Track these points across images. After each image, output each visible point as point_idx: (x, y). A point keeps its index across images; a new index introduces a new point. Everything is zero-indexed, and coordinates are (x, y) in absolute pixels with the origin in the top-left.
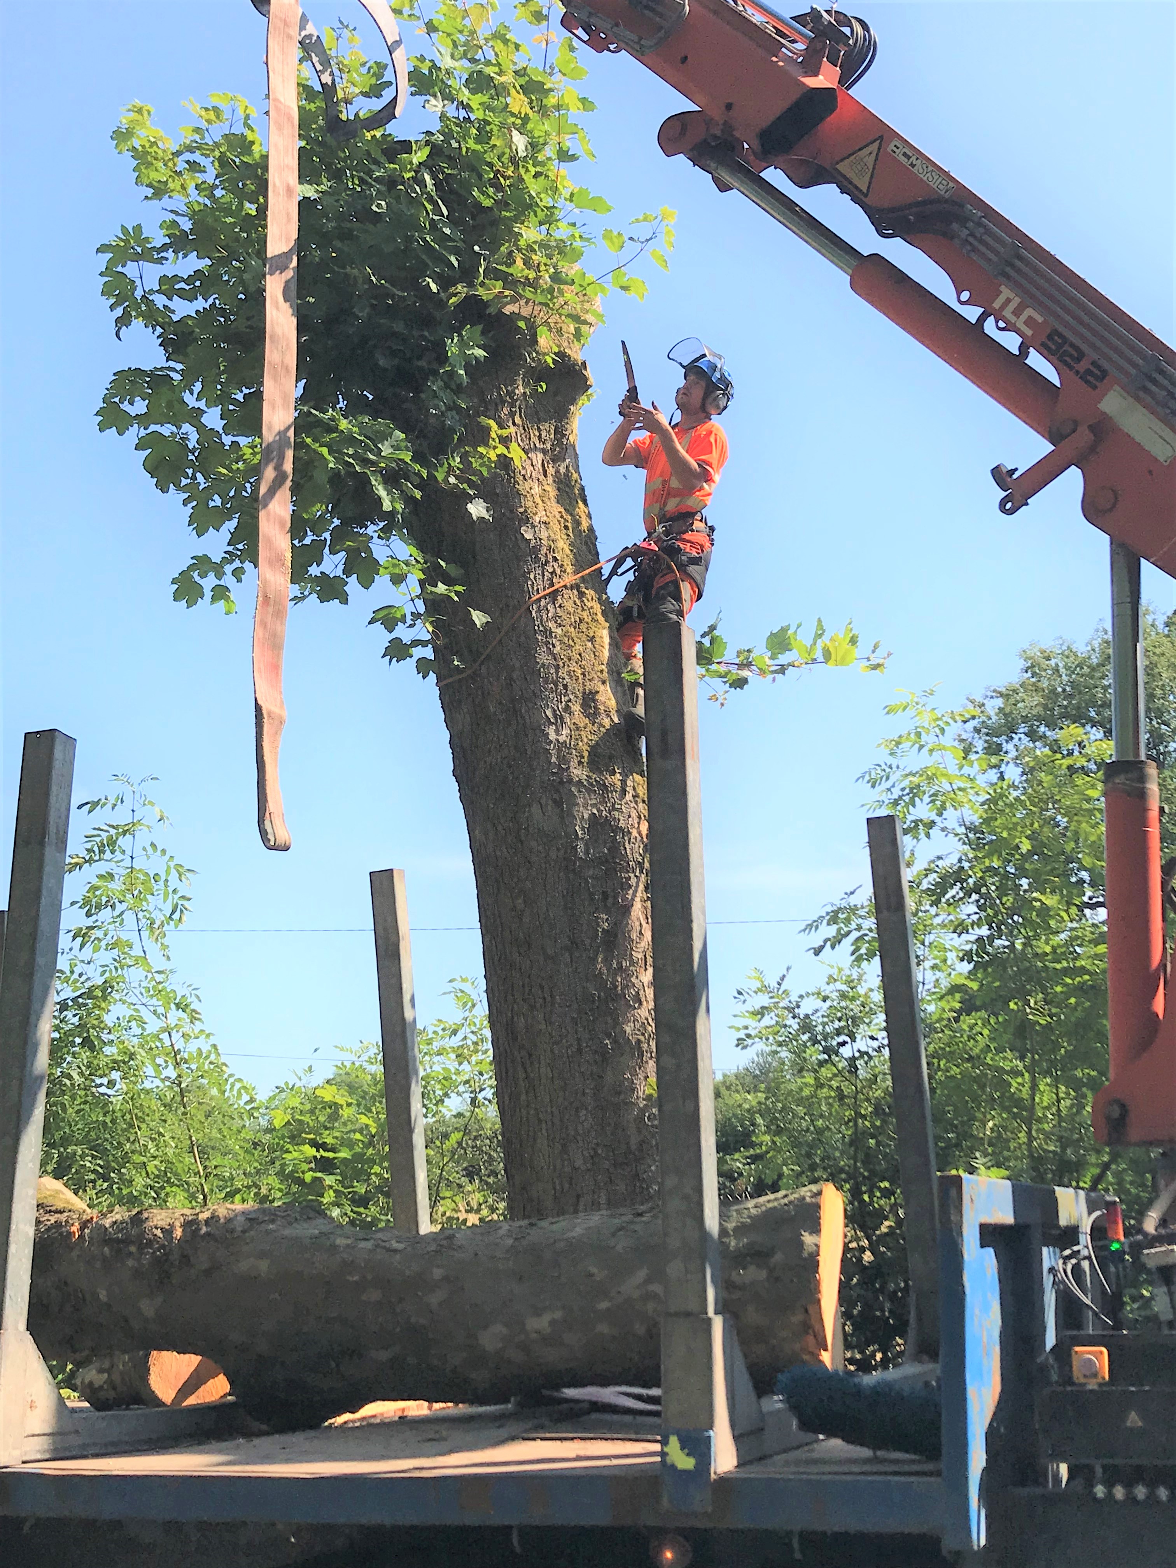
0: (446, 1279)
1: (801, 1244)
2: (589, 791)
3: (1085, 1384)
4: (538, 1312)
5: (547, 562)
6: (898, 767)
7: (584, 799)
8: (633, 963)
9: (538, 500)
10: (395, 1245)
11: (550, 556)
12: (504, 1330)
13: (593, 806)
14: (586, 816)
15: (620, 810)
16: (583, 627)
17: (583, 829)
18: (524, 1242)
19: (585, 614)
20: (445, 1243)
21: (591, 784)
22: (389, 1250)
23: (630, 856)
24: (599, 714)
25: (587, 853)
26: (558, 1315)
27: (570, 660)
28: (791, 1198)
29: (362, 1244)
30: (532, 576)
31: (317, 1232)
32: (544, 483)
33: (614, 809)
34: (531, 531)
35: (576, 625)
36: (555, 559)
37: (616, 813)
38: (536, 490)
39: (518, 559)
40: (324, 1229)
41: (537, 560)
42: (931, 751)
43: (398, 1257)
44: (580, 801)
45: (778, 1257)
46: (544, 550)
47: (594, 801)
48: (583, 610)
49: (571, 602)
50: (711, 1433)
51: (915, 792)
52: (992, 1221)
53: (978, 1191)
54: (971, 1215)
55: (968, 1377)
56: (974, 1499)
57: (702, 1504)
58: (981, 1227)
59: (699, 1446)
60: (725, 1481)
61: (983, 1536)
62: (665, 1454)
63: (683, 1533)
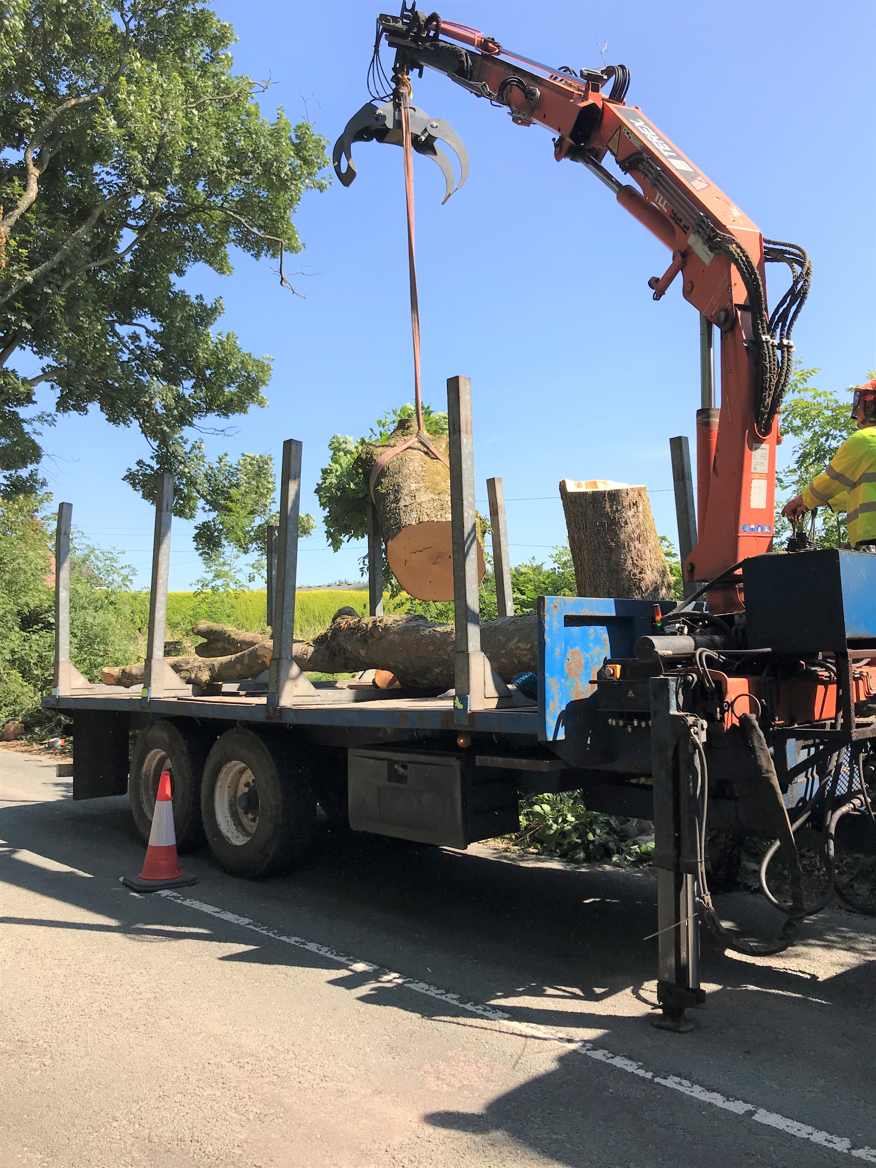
50: (468, 696)
52: (582, 615)
53: (564, 603)
54: (555, 612)
55: (547, 675)
56: (551, 722)
57: (465, 722)
58: (566, 617)
59: (464, 700)
60: (474, 714)
61: (561, 736)
62: (454, 703)
63: (467, 732)
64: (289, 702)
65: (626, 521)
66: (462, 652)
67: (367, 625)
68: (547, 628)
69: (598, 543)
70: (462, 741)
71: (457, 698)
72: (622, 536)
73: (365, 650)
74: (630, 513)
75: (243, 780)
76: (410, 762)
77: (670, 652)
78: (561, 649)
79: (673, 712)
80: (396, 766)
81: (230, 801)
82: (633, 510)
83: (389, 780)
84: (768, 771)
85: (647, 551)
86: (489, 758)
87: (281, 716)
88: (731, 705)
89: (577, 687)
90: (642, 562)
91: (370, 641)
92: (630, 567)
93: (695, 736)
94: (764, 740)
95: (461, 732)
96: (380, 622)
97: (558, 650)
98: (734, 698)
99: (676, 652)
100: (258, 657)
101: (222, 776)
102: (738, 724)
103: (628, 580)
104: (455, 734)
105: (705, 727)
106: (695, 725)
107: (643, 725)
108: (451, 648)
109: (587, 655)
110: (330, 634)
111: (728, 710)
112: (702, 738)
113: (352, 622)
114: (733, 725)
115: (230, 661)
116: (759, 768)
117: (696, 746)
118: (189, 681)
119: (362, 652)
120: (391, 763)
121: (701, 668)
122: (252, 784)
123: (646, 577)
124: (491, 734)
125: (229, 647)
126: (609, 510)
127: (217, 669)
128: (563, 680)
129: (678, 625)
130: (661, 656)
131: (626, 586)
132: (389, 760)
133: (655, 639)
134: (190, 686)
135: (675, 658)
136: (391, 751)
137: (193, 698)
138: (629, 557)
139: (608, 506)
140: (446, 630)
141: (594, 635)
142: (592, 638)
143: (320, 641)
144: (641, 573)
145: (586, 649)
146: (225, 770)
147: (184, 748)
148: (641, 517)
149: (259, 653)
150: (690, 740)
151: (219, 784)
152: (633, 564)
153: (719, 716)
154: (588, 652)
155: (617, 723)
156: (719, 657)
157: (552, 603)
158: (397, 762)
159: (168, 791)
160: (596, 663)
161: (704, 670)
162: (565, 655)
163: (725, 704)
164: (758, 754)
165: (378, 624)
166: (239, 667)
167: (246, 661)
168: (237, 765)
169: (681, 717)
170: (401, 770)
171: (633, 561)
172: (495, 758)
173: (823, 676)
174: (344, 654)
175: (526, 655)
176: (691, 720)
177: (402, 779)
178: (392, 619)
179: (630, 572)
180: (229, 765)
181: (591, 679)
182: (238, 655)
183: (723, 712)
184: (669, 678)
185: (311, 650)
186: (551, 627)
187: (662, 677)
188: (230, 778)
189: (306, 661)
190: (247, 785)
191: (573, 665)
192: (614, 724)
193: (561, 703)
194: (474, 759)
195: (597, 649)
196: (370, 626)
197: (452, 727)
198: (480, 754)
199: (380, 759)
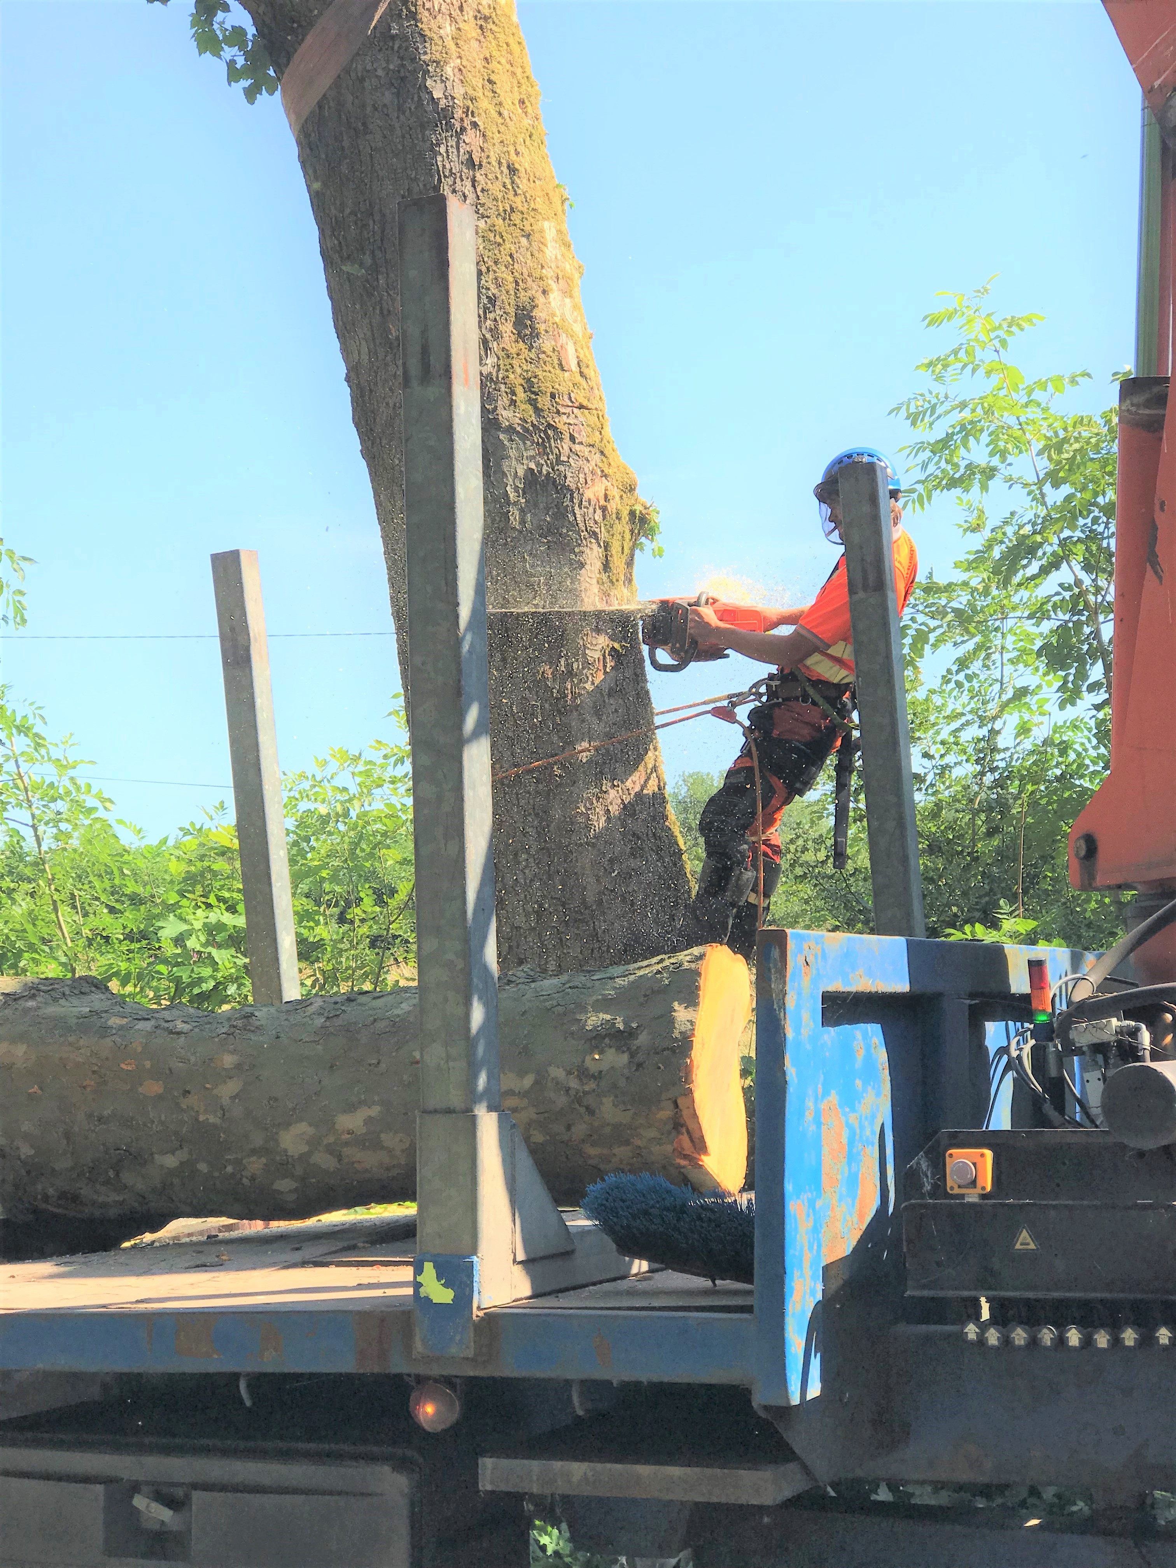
0: (238, 1066)
1: (672, 1021)
2: (523, 438)
3: (962, 1196)
4: (351, 1108)
5: (463, 129)
6: (946, 397)
7: (518, 449)
8: (587, 664)
9: (450, 44)
10: (180, 1026)
11: (467, 124)
12: (311, 1131)
13: (532, 458)
14: (521, 473)
15: (567, 463)
16: (517, 218)
17: (516, 489)
18: (338, 1022)
19: (518, 202)
20: (239, 1023)
21: (526, 430)
22: (171, 1032)
23: (581, 525)
24: (538, 335)
25: (523, 522)
26: (375, 1111)
27: (496, 263)
28: (667, 963)
29: (141, 1025)
30: (443, 149)
31: (88, 1009)
32: (459, 19)
33: (559, 461)
34: (440, 86)
35: (508, 214)
36: (475, 125)
37: (561, 468)
38: (448, 29)
39: (423, 126)
40: (98, 1006)
41: (450, 127)
42: (988, 373)
43: (182, 1039)
44: (513, 453)
45: (643, 1039)
46: (459, 113)
47: (531, 453)
48: (516, 194)
49: (498, 185)
50: (475, 1259)
51: (968, 430)
52: (854, 989)
53: (823, 950)
54: (805, 982)
55: (789, 1187)
56: (796, 1342)
57: (460, 1347)
58: (826, 997)
59: (458, 1275)
60: (490, 1317)
61: (814, 1390)
62: (417, 1281)
63: (449, 1381)
70: (430, 1409)
71: (429, 1267)
76: (195, 1486)
78: (816, 1099)
80: (139, 1502)
83: (109, 1552)
86: (535, 1466)
89: (833, 1219)
95: (420, 1380)
97: (810, 1104)
109: (852, 1118)
120: (118, 1490)
128: (818, 1203)
132: (108, 1481)
141: (863, 1052)
142: (860, 1058)
145: (850, 1099)
154: (853, 1110)
157: (801, 950)
158: (135, 1488)
160: (868, 1142)
170: (161, 1514)
172: (557, 1465)
177: (167, 1544)
186: (798, 1030)
193: (813, 1278)
195: (869, 1099)
197: (398, 1366)
198: (494, 1452)
199: (60, 1478)
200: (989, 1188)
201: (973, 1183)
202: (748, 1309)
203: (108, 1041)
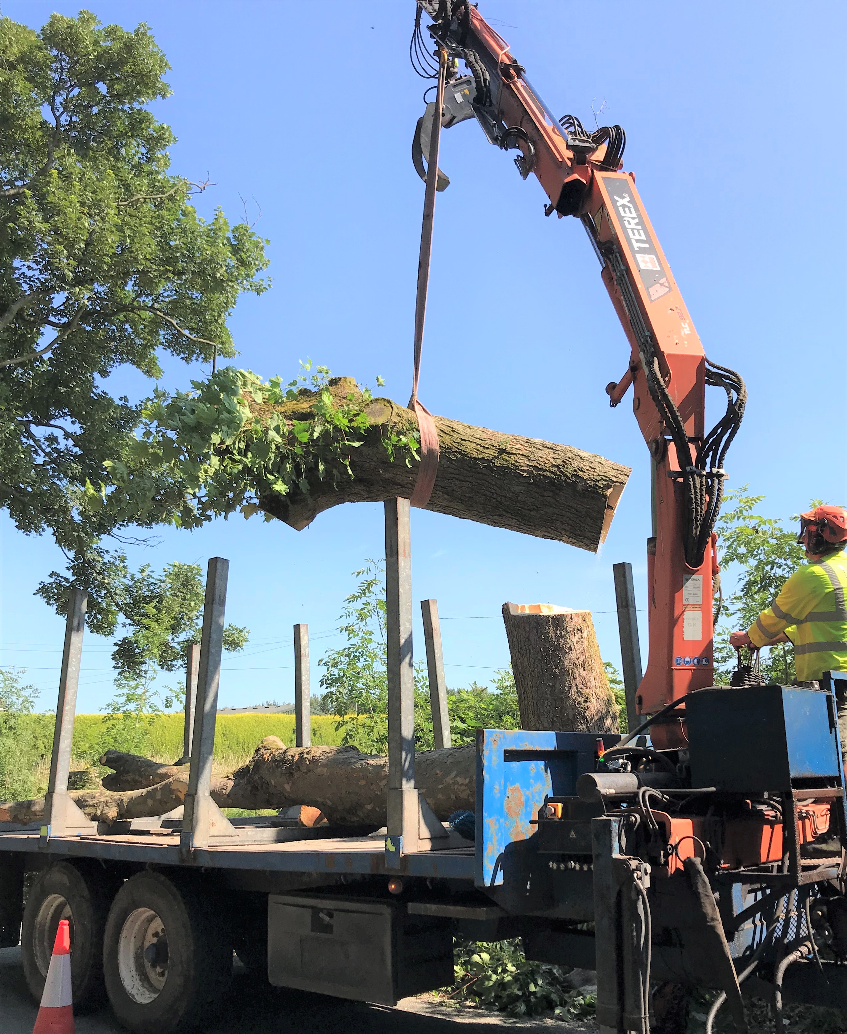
3: (553, 819)
10: (371, 762)
29: (360, 762)
50: (401, 837)
52: (523, 749)
53: (504, 736)
54: (494, 747)
55: (485, 814)
56: (489, 865)
57: (397, 866)
58: (506, 752)
59: (396, 842)
60: (406, 856)
61: (499, 881)
62: (386, 845)
63: (399, 877)
64: (205, 843)
65: (570, 647)
66: (396, 789)
67: (293, 757)
68: (486, 763)
69: (542, 669)
70: (393, 886)
71: (389, 839)
72: (566, 663)
73: (290, 784)
74: (575, 639)
75: (151, 931)
76: (336, 910)
77: (613, 791)
78: (500, 785)
79: (616, 855)
80: (321, 915)
81: (136, 953)
82: (577, 636)
83: (312, 930)
84: (713, 919)
85: (592, 679)
86: (422, 906)
87: (195, 859)
88: (675, 848)
89: (517, 827)
90: (587, 691)
91: (296, 775)
92: (575, 696)
93: (638, 881)
94: (709, 886)
95: (392, 876)
96: (307, 753)
97: (497, 787)
98: (678, 841)
99: (619, 791)
100: (172, 791)
101: (127, 924)
102: (682, 869)
103: (573, 709)
104: (385, 880)
105: (649, 871)
106: (638, 869)
107: (585, 868)
108: (383, 783)
109: (527, 793)
110: (252, 767)
111: (672, 854)
112: (645, 883)
113: (277, 753)
114: (677, 869)
115: (141, 796)
116: (704, 915)
117: (639, 892)
118: (94, 818)
119: (287, 787)
120: (316, 910)
121: (644, 809)
122: (161, 934)
123: (591, 706)
124: (425, 879)
125: (140, 779)
126: (554, 636)
127: (125, 804)
128: (502, 820)
129: (621, 761)
130: (603, 795)
131: (571, 715)
132: (313, 908)
133: (597, 777)
134: (95, 824)
135: (617, 797)
136: (317, 897)
137: (98, 837)
138: (573, 684)
139: (551, 631)
140: (379, 763)
141: (535, 771)
142: (532, 774)
143: (241, 774)
144: (585, 701)
145: (527, 786)
146: (131, 918)
147: (86, 893)
148: (586, 643)
149: (173, 787)
150: (633, 886)
151: (124, 934)
152: (578, 692)
153: (663, 860)
154: (528, 789)
155: (558, 867)
156: (663, 796)
157: (491, 736)
158: (321, 910)
159: (67, 943)
160: (537, 801)
161: (647, 811)
162: (505, 793)
163: (669, 846)
164: (702, 901)
165: (305, 756)
166: (150, 802)
167: (159, 796)
168: (145, 913)
169: (624, 861)
170: (327, 919)
171: (577, 688)
172: (428, 905)
173: (768, 815)
174: (267, 788)
175: (464, 790)
176: (634, 864)
177: (328, 929)
178: (320, 751)
179: (574, 701)
180: (136, 912)
181: (532, 819)
182: (150, 789)
183: (667, 855)
184: (611, 818)
185: (231, 784)
186: (490, 761)
187: (605, 817)
188: (136, 927)
189: (225, 796)
190: (156, 935)
191: (513, 803)
192: (555, 868)
193: (500, 844)
194: (406, 907)
195: (538, 786)
196: (297, 758)
197: (382, 872)
198: (412, 901)
199: (303, 907)
200: (560, 816)
201: (554, 814)
202: (473, 855)
203: (350, 767)
